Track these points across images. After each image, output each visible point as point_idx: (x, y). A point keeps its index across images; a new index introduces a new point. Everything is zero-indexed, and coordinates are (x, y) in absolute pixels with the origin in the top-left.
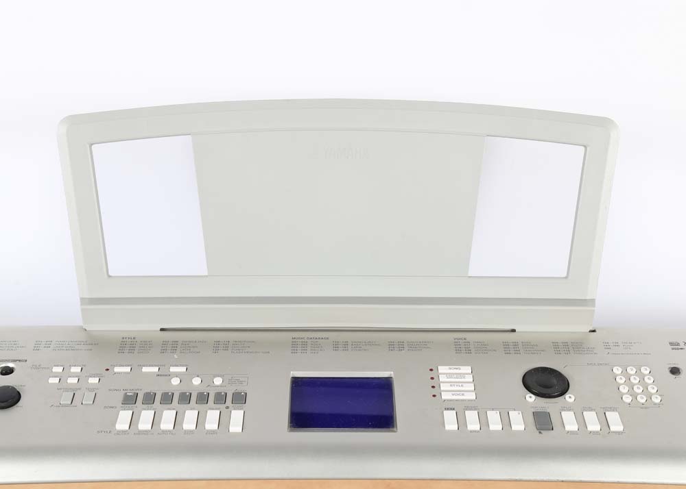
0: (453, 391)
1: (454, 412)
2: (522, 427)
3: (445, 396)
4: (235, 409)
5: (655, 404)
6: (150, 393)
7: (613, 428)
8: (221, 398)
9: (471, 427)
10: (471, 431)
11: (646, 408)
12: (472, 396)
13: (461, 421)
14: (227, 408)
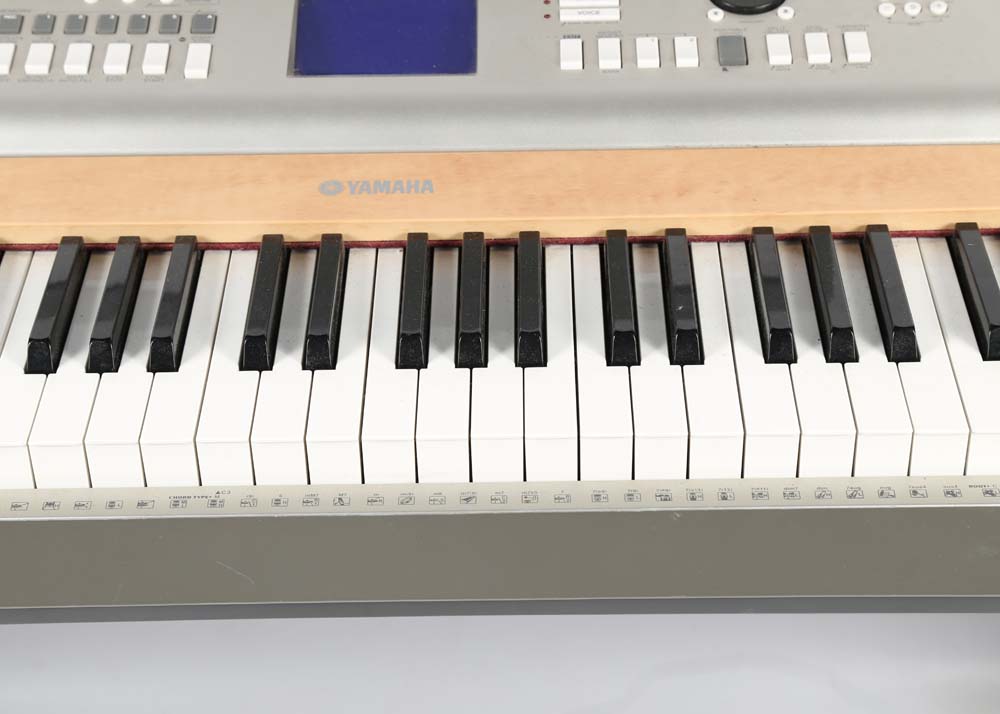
0: (581, 8)
1: (579, 41)
2: (693, 62)
3: (565, 17)
4: (195, 42)
5: (935, 16)
6: (45, 17)
7: (852, 58)
8: (171, 25)
9: (604, 64)
10: (604, 71)
11: (918, 24)
12: (614, 16)
13: (588, 56)
14: (183, 40)
